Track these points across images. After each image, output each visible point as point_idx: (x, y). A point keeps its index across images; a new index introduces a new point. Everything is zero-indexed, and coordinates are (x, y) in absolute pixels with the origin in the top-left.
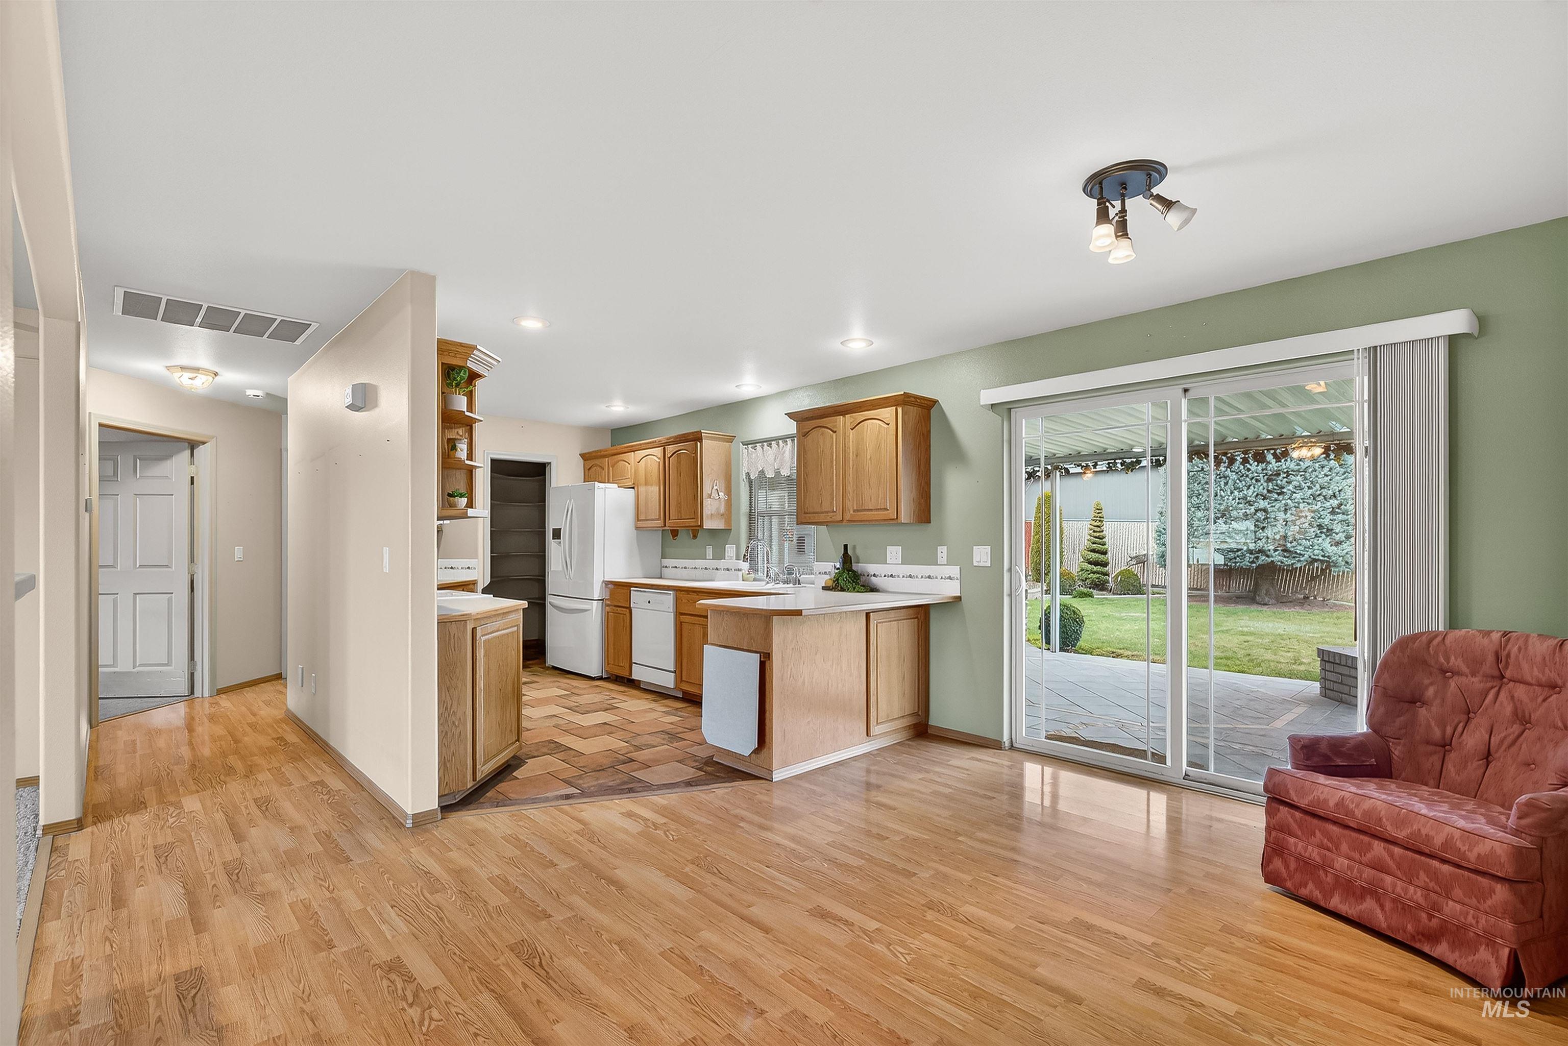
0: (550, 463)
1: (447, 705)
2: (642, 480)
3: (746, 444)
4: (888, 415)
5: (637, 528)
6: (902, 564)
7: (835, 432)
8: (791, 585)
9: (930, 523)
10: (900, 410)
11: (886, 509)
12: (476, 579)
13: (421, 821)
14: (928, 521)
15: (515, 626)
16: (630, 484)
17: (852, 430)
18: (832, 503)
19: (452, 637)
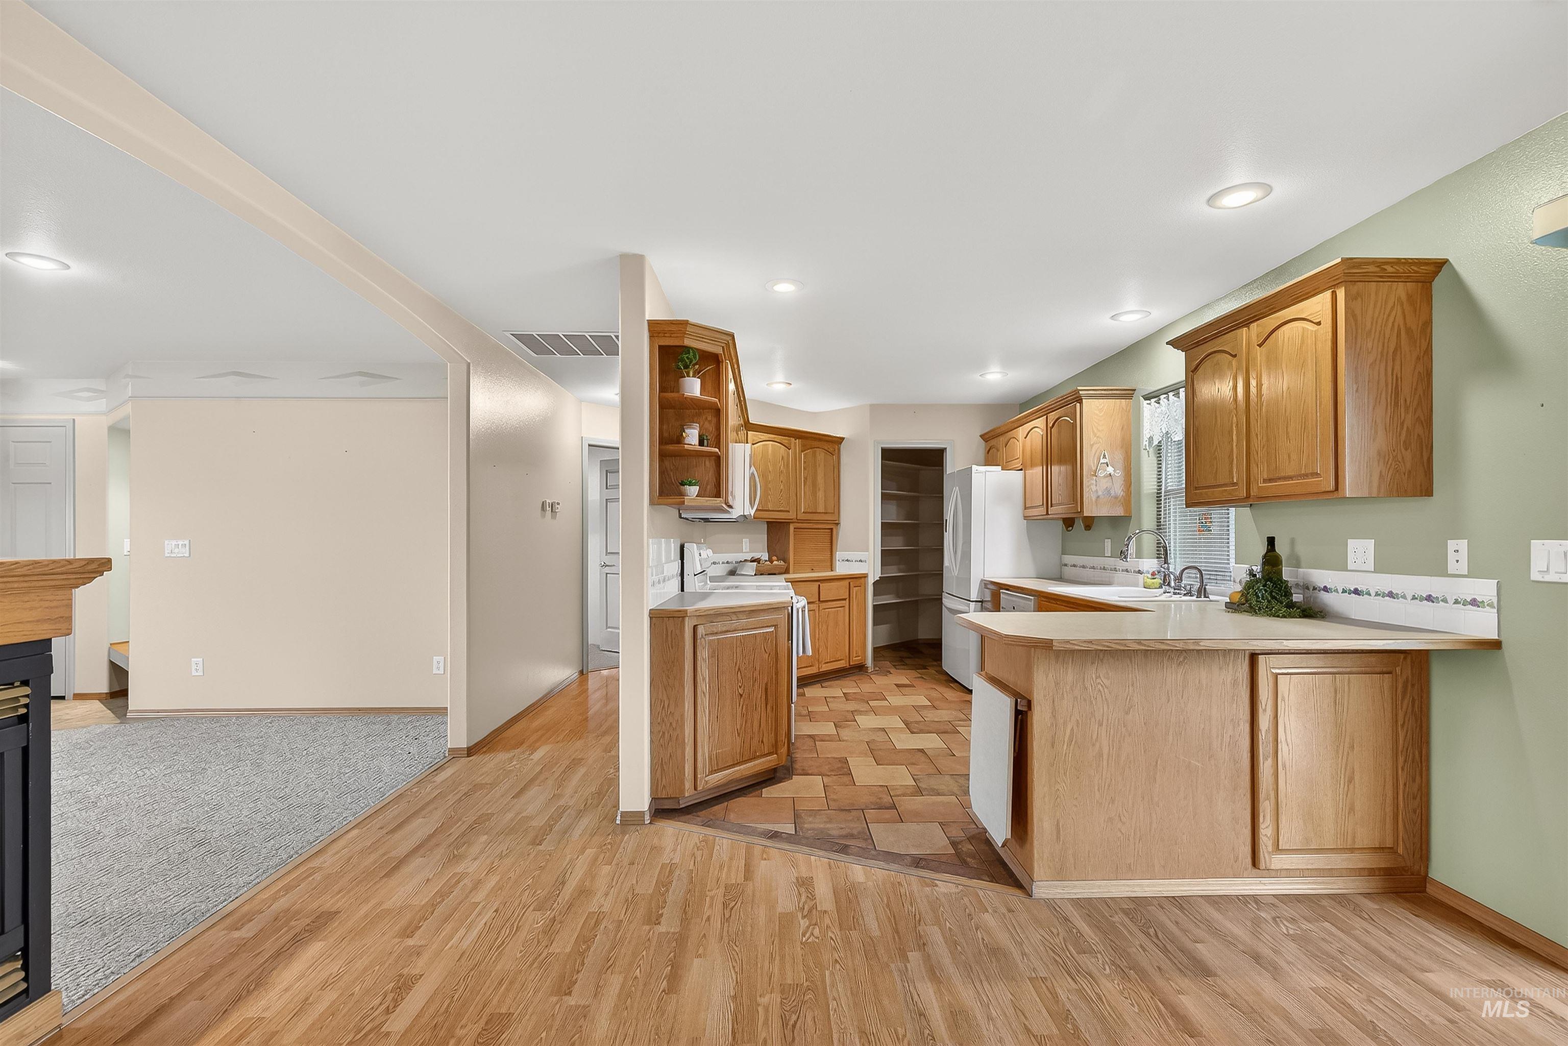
0: (946, 449)
1: (664, 705)
2: (1029, 462)
3: (1147, 398)
4: (1319, 307)
5: (1025, 518)
6: (1375, 572)
7: (1235, 356)
8: (1194, 598)
9: (1432, 496)
10: (1341, 293)
11: (1317, 475)
12: (866, 572)
13: (632, 820)
14: (1427, 491)
15: (773, 626)
16: (1019, 466)
17: (1260, 346)
18: (1231, 472)
19: (669, 634)
